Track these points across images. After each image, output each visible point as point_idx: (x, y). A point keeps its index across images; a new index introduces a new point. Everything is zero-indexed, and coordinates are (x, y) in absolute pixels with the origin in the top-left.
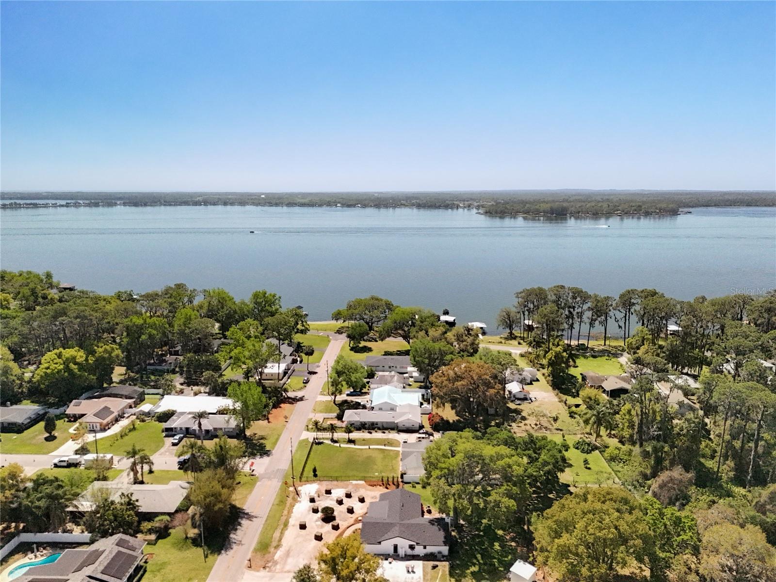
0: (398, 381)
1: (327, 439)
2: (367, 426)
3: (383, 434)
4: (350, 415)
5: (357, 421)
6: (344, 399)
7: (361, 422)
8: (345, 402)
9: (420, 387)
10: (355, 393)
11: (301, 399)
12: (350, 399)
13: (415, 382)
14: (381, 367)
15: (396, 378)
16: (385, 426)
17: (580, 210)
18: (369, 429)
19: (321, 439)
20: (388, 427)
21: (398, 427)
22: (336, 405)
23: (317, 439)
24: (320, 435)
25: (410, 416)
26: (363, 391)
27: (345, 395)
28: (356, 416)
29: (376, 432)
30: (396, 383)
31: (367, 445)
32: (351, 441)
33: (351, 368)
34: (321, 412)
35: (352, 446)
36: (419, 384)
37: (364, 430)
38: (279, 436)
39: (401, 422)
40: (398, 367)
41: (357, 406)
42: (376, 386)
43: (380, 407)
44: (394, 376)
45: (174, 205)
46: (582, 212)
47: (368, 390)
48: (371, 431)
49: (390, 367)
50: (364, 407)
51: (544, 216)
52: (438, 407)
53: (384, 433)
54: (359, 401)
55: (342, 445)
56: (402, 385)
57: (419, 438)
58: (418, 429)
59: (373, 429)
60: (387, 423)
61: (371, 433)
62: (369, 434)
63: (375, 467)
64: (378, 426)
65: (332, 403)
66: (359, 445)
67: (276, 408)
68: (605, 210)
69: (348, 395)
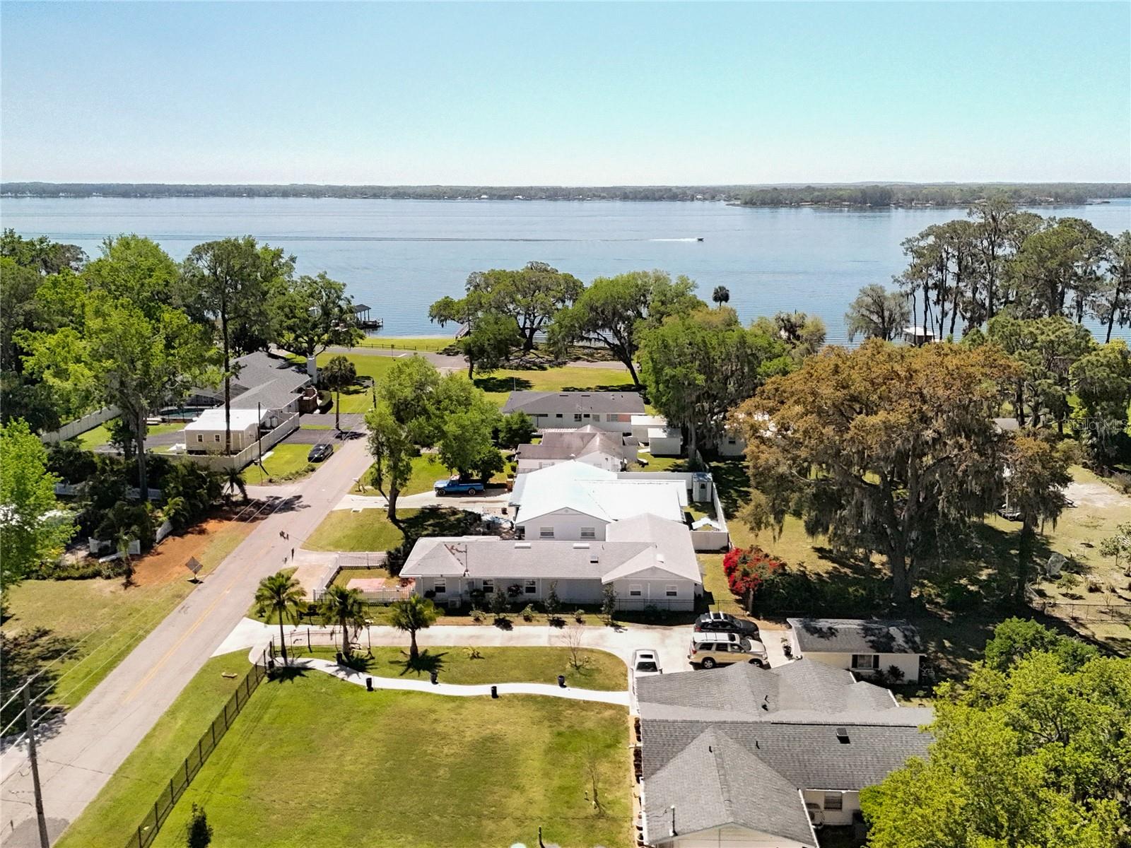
0: (606, 448)
1: (322, 652)
2: (492, 597)
3: (555, 630)
4: (431, 556)
5: (453, 580)
6: (427, 504)
7: (471, 583)
8: (433, 512)
9: (676, 469)
10: (464, 487)
11: (288, 506)
12: (447, 503)
13: (656, 456)
14: (552, 417)
15: (597, 440)
16: (562, 597)
17: (913, 196)
18: (499, 608)
19: (300, 652)
20: (577, 597)
21: (612, 600)
22: (396, 522)
23: (284, 653)
24: (299, 634)
25: (660, 557)
26: (492, 481)
27: (434, 493)
28: (453, 559)
29: (528, 619)
30: (598, 455)
31: (484, 682)
32: (422, 663)
33: (450, 398)
34: (337, 545)
35: (420, 684)
36: (671, 461)
37: (479, 613)
38: (136, 639)
39: (624, 581)
40: (603, 417)
41: (469, 524)
42: (534, 463)
43: (547, 526)
44: (594, 436)
45: (195, 196)
46: (918, 200)
47: (511, 476)
48: (510, 617)
49: (578, 417)
50: (492, 528)
51: (849, 206)
52: (758, 524)
53: (559, 623)
54: (477, 509)
55: (378, 682)
56: (617, 461)
57: (706, 646)
58: (690, 607)
59: (517, 608)
60: (571, 582)
61: (506, 625)
62: (497, 631)
63: (515, 802)
64: (540, 595)
65: (385, 518)
66: (452, 681)
67: (181, 536)
68: (958, 196)
69: (442, 492)
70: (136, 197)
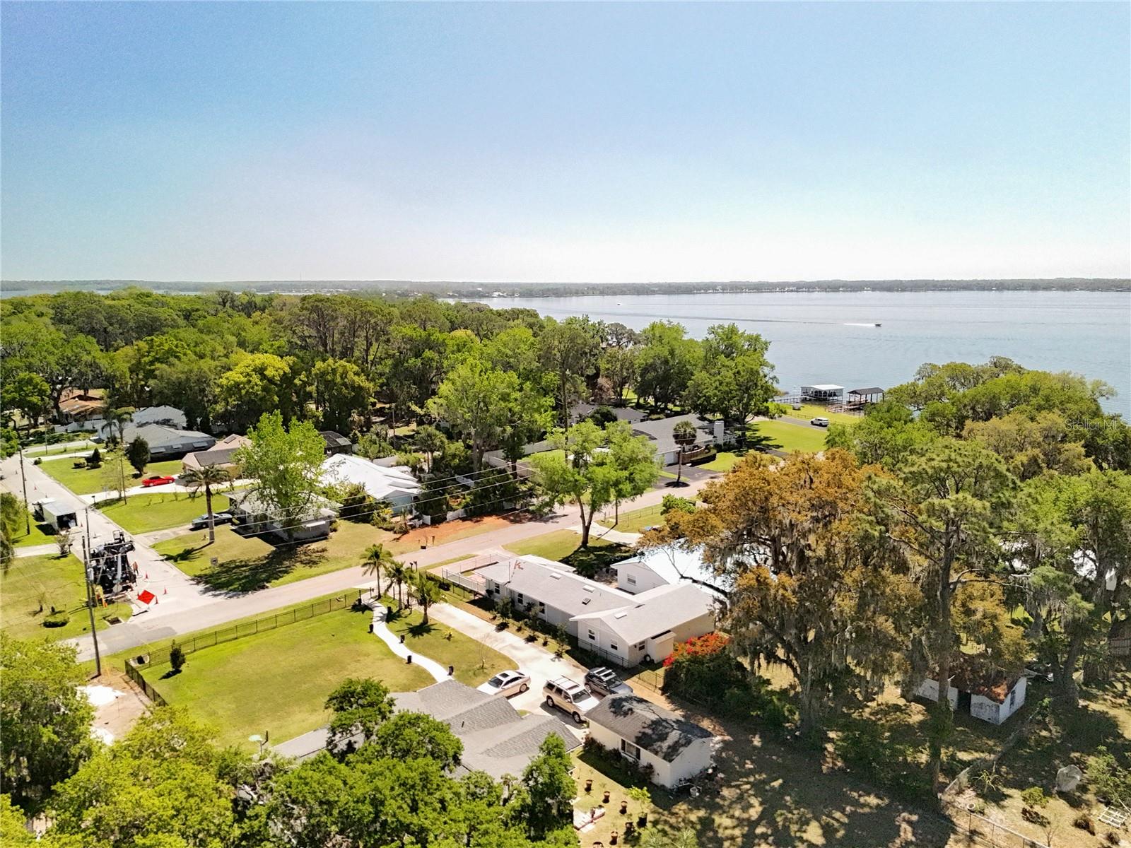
3: (494, 631)
11: (550, 519)
53: (503, 627)
70: (898, 291)
